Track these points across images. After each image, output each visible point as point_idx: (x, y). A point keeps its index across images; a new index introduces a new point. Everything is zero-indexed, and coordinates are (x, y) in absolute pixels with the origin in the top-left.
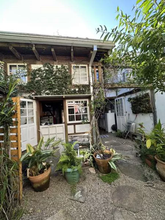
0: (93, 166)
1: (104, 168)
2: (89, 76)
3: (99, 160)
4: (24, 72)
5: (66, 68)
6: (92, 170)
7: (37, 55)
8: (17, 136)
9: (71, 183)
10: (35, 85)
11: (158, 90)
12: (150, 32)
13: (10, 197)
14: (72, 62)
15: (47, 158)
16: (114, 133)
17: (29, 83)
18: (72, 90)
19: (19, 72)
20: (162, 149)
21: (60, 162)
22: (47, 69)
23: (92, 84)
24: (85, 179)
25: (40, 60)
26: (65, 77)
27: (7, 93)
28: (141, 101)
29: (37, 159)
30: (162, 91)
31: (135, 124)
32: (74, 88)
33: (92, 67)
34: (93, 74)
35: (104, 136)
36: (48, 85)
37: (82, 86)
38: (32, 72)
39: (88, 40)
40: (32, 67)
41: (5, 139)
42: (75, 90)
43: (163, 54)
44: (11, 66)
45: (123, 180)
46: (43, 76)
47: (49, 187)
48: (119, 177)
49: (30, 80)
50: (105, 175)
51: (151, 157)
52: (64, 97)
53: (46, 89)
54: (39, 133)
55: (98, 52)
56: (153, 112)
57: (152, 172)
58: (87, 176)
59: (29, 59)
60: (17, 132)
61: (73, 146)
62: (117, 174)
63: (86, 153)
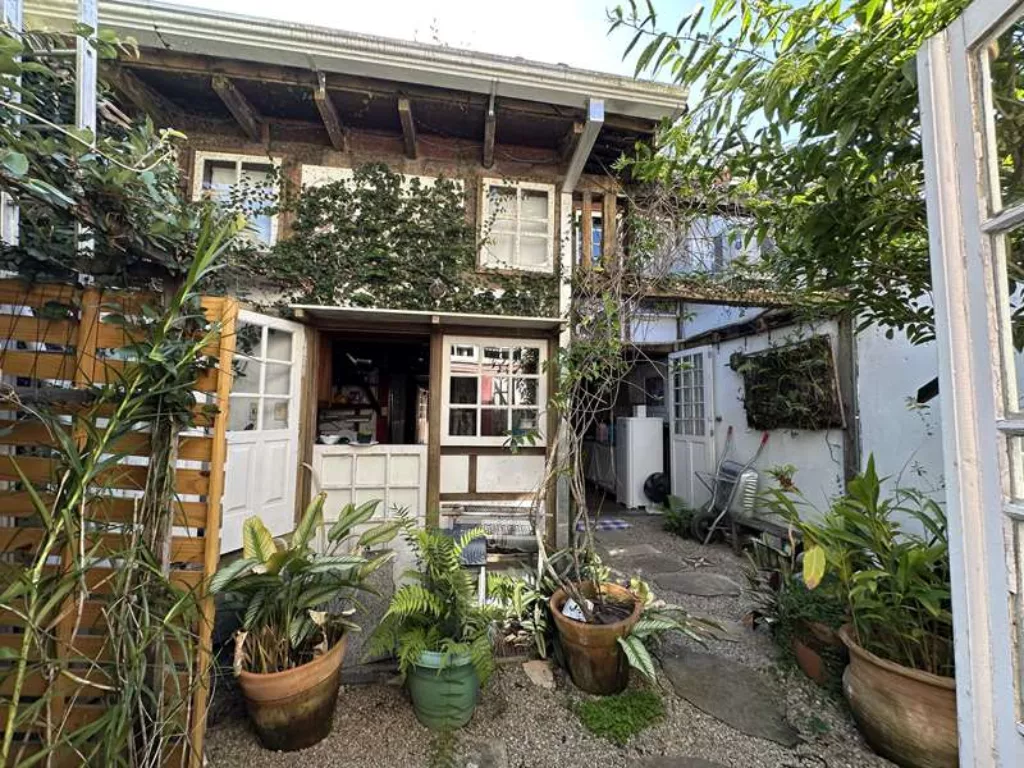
0: (544, 655)
1: (593, 666)
2: (558, 238)
3: (575, 623)
4: (266, 197)
5: (456, 192)
6: (539, 673)
7: (332, 126)
8: (206, 474)
9: (435, 721)
10: (308, 257)
11: (872, 316)
12: (848, 47)
13: (147, 755)
14: (487, 168)
15: (332, 594)
16: (653, 515)
17: (282, 245)
18: (477, 292)
19: (245, 194)
20: (874, 597)
21: (393, 614)
22: (368, 191)
23: (567, 273)
24: (500, 712)
25: (342, 150)
26: (447, 234)
27: (185, 276)
28: (788, 372)
29: (288, 594)
30: (891, 323)
31: (756, 475)
32: (486, 285)
33: (577, 197)
34: (577, 229)
35: (607, 521)
36: (371, 260)
37: (523, 277)
38: (303, 196)
39: (566, 71)
40: (303, 172)
41: (151, 481)
42: (488, 294)
43: (900, 149)
44: (210, 166)
45: (683, 730)
46: (348, 220)
47: (333, 733)
48: (665, 715)
49: (291, 235)
50: (597, 698)
51: (825, 633)
52: (436, 321)
53: (359, 281)
54: (305, 476)
55: (606, 131)
56: (845, 425)
57: (823, 706)
58: (512, 697)
59: (297, 140)
60: (208, 458)
61: (458, 549)
62: (654, 700)
63: (516, 591)
